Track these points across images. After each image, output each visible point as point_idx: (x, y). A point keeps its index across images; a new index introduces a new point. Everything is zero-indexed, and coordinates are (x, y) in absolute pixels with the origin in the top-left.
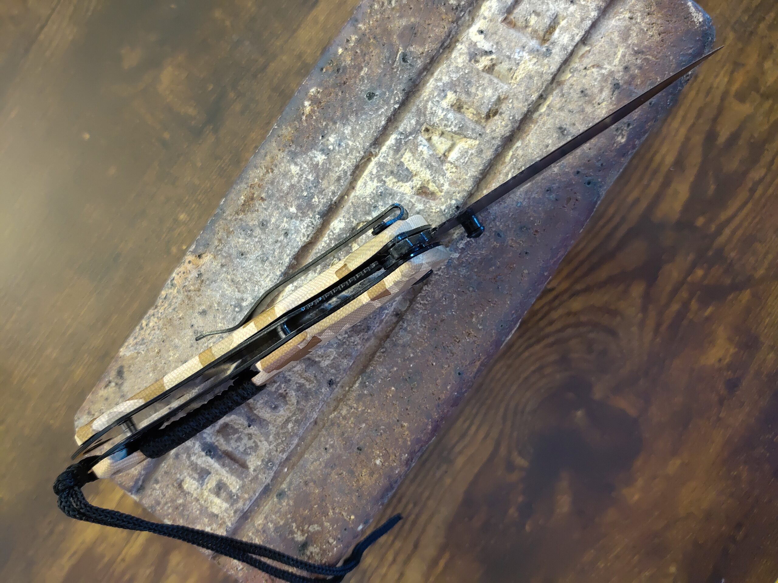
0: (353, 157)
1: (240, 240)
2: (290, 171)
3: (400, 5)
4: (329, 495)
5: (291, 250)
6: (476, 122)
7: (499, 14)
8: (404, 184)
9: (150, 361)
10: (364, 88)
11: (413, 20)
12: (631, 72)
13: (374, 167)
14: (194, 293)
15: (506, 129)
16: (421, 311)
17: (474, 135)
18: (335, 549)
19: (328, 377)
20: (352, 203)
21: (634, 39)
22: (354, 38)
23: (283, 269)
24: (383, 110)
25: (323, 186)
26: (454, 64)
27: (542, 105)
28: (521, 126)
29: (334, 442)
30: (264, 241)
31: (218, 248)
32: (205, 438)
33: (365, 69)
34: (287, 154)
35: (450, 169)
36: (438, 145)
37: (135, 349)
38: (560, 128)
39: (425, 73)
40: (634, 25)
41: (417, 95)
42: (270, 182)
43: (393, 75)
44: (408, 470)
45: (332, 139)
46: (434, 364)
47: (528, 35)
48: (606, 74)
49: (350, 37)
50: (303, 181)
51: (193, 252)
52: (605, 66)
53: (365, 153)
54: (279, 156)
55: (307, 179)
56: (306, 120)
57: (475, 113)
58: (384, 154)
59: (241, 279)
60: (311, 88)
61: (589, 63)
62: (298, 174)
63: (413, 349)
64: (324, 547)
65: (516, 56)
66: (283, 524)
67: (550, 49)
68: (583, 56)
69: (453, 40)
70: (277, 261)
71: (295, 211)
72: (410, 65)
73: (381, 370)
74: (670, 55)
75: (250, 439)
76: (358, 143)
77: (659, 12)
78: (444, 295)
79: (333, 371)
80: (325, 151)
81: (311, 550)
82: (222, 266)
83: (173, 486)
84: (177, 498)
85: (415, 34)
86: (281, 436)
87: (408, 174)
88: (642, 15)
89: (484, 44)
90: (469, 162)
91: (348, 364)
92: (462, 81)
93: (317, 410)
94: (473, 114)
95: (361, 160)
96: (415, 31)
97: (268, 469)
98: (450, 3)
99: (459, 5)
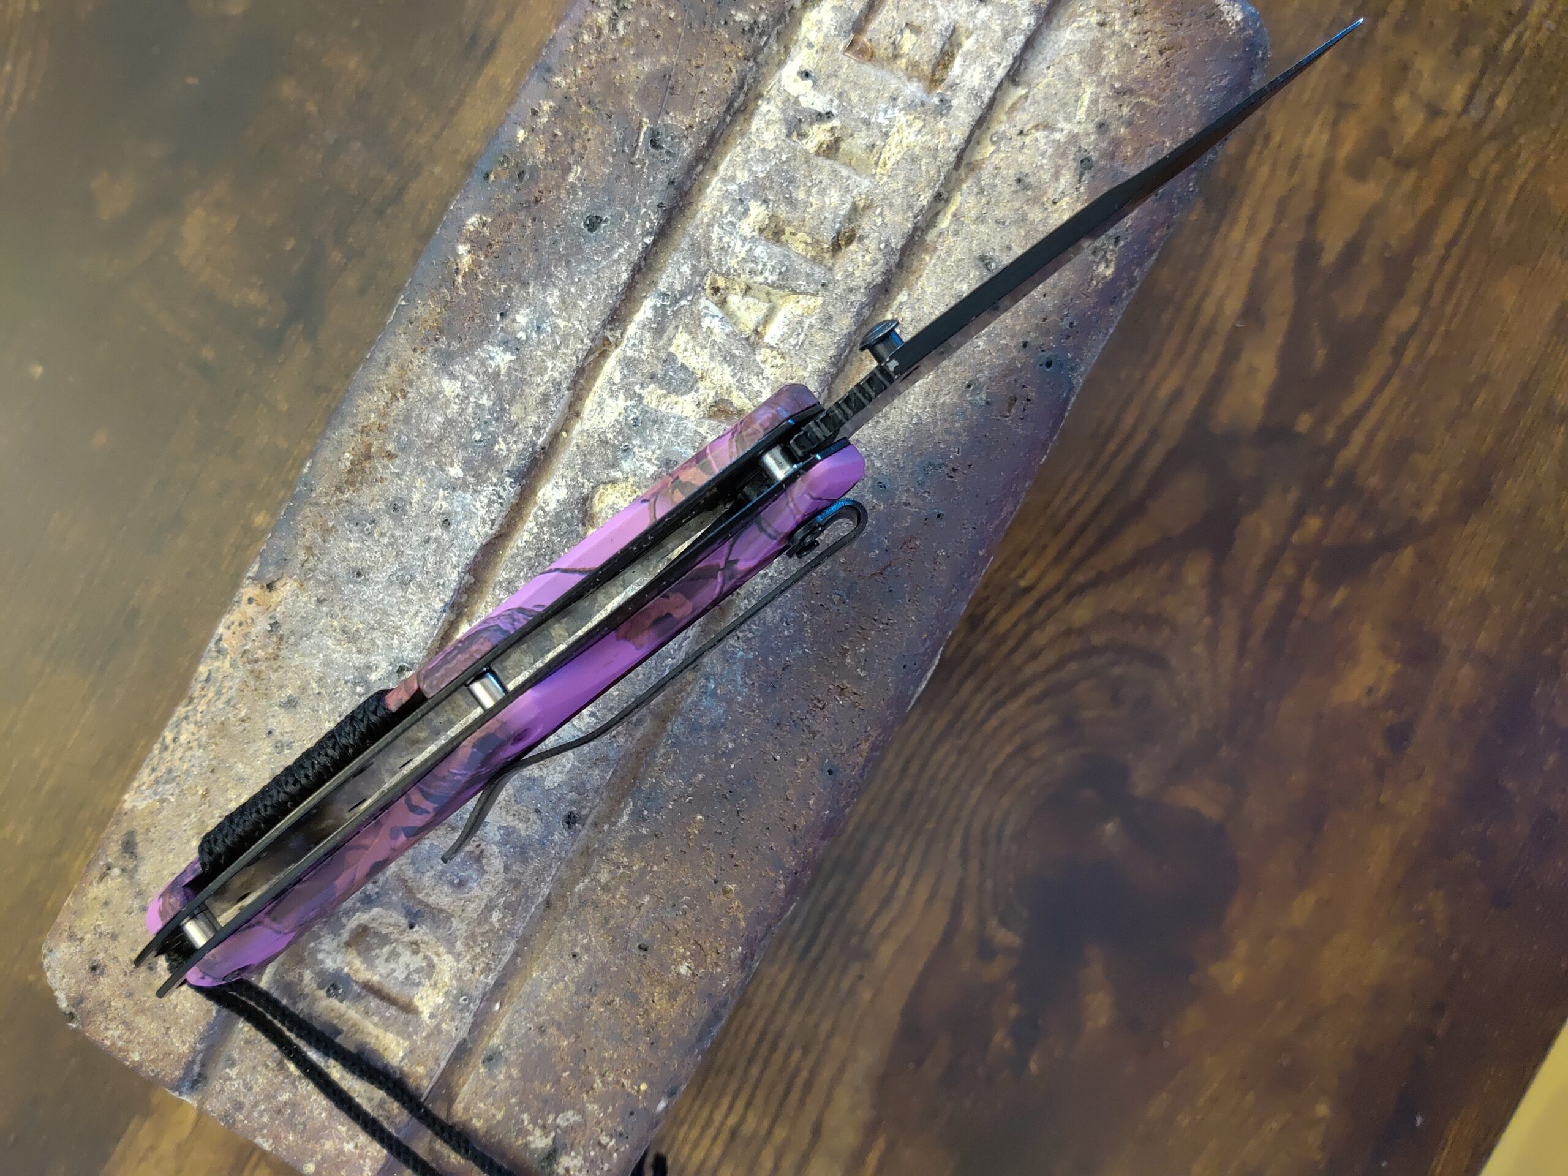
0: (570, 352)
1: (352, 545)
2: (440, 392)
3: (636, 31)
4: (591, 1049)
5: (459, 556)
6: (814, 259)
7: (839, 35)
8: (680, 399)
9: (189, 815)
10: (578, 207)
11: (664, 59)
12: (1112, 134)
13: (614, 368)
14: (266, 664)
15: (874, 269)
16: (741, 653)
17: (812, 288)
18: (615, 1155)
19: (564, 809)
20: (578, 446)
21: (1111, 66)
22: (546, 106)
23: (447, 596)
24: (621, 250)
25: (514, 417)
26: (758, 144)
27: (942, 214)
28: (905, 259)
29: (590, 939)
30: (401, 541)
31: (308, 565)
32: (322, 962)
33: (578, 169)
34: (432, 358)
35: (770, 360)
36: (742, 314)
37: (156, 793)
38: (982, 258)
39: (700, 167)
40: (1110, 37)
41: (688, 213)
42: (401, 418)
43: (634, 178)
44: (746, 977)
45: (522, 318)
46: (778, 758)
47: (900, 74)
48: (1063, 140)
49: (540, 105)
50: (470, 410)
51: (256, 579)
52: (1059, 126)
53: (593, 341)
54: (416, 362)
55: (478, 406)
56: (465, 284)
57: (809, 241)
58: (632, 342)
59: (361, 626)
60: (468, 217)
61: (1028, 122)
62: (458, 396)
63: (732, 732)
64: (592, 1153)
65: (881, 119)
66: (504, 1117)
67: (948, 98)
68: (1013, 107)
69: (751, 95)
70: (433, 581)
71: (461, 475)
72: (668, 152)
73: (671, 783)
74: (1185, 94)
75: (415, 952)
76: (576, 323)
77: (1155, 8)
78: (783, 616)
79: (573, 795)
80: (510, 344)
81: (566, 1165)
82: (320, 601)
83: (267, 1066)
84: (276, 1091)
85: (672, 88)
86: (479, 939)
87: (687, 377)
88: (1122, 17)
89: (814, 100)
90: (807, 342)
91: (602, 778)
92: (776, 178)
93: (548, 879)
94: (806, 243)
95: (587, 356)
96: (672, 82)
97: (461, 1011)
98: (737, 19)
99: (755, 22)
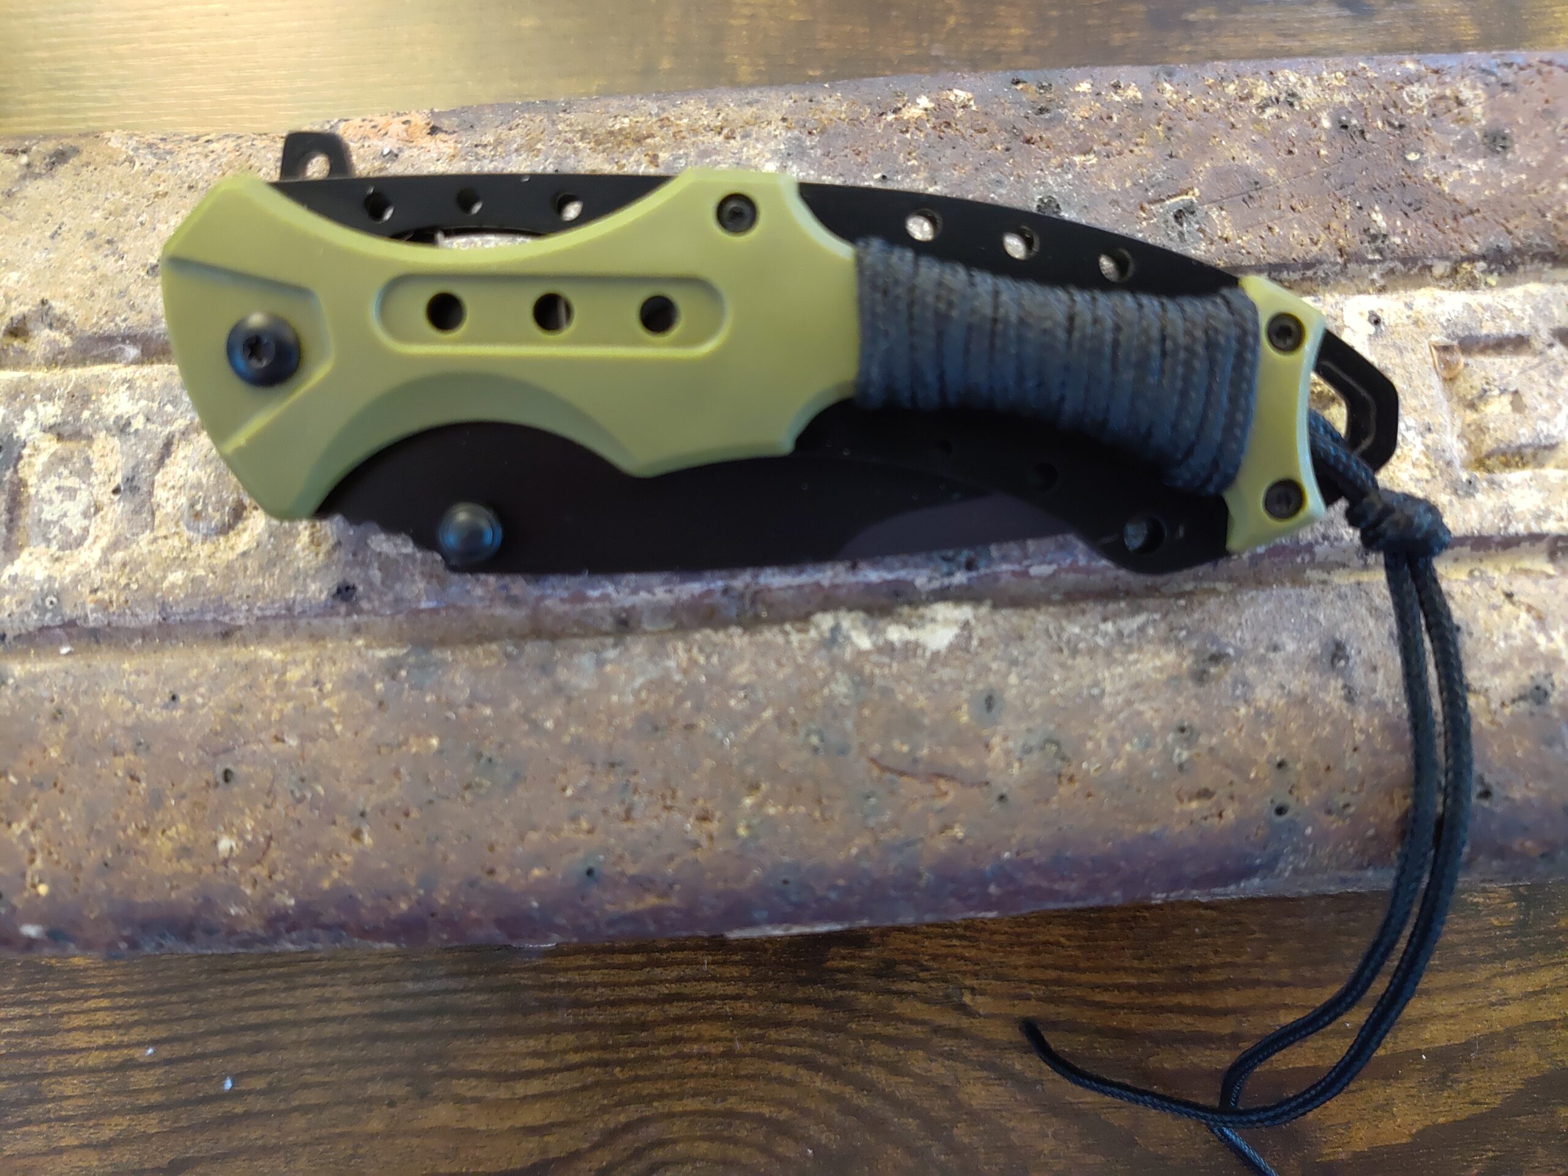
4: (62, 791)
7: (1444, 328)
9: (128, 193)
10: (1053, 182)
11: (1272, 172)
16: (672, 664)
19: (354, 574)
22: (1133, 92)
27: (1347, 569)
28: (1267, 561)
29: (205, 705)
31: (480, 150)
32: (22, 420)
33: (1093, 159)
34: (788, 140)
37: (136, 150)
38: (1341, 646)
42: (702, 147)
43: (1129, 218)
46: (569, 792)
47: (1458, 423)
48: (1541, 648)
49: (1128, 87)
51: (434, 113)
52: (1554, 634)
54: (772, 128)
56: (889, 125)
60: (961, 88)
63: (567, 715)
67: (1478, 487)
68: (1526, 572)
69: (1306, 285)
72: (1181, 234)
73: (459, 680)
75: (86, 515)
78: (752, 686)
79: (376, 574)
85: (1250, 198)
86: (139, 575)
91: (418, 596)
93: (258, 613)
96: (1254, 194)
97: (36, 607)
98: (1374, 216)
99: (1385, 236)
